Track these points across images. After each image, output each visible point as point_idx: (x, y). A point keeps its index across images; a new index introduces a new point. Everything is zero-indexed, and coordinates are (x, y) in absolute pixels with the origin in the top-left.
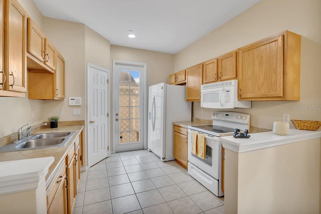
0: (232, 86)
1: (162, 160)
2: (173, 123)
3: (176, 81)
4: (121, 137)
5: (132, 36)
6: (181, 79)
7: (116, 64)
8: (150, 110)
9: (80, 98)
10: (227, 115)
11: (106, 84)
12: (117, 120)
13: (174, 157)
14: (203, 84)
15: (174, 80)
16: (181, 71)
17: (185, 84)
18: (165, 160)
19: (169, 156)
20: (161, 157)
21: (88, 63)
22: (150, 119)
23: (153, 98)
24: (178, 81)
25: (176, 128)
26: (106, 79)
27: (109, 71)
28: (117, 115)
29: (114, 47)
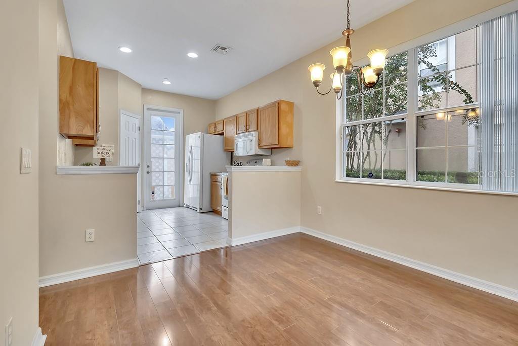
0: (254, 136)
1: (198, 211)
2: (210, 173)
3: (215, 131)
4: (153, 193)
5: (167, 83)
6: (219, 128)
7: (148, 109)
8: (186, 161)
9: (113, 145)
10: (256, 162)
11: (137, 131)
12: (148, 173)
13: (212, 207)
14: (237, 134)
15: (213, 129)
16: (219, 121)
17: (222, 134)
18: (201, 211)
19: (206, 207)
20: (198, 208)
21: (121, 110)
22: (187, 172)
23: (190, 148)
24: (217, 131)
25: (214, 178)
26: (137, 126)
27: (140, 117)
28: (148, 167)
29: (145, 91)
